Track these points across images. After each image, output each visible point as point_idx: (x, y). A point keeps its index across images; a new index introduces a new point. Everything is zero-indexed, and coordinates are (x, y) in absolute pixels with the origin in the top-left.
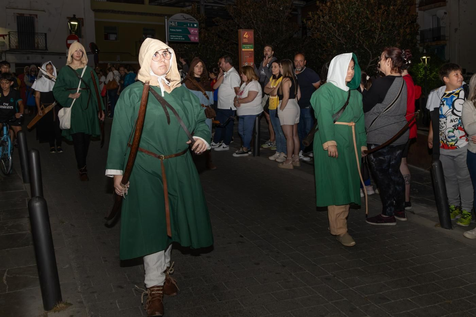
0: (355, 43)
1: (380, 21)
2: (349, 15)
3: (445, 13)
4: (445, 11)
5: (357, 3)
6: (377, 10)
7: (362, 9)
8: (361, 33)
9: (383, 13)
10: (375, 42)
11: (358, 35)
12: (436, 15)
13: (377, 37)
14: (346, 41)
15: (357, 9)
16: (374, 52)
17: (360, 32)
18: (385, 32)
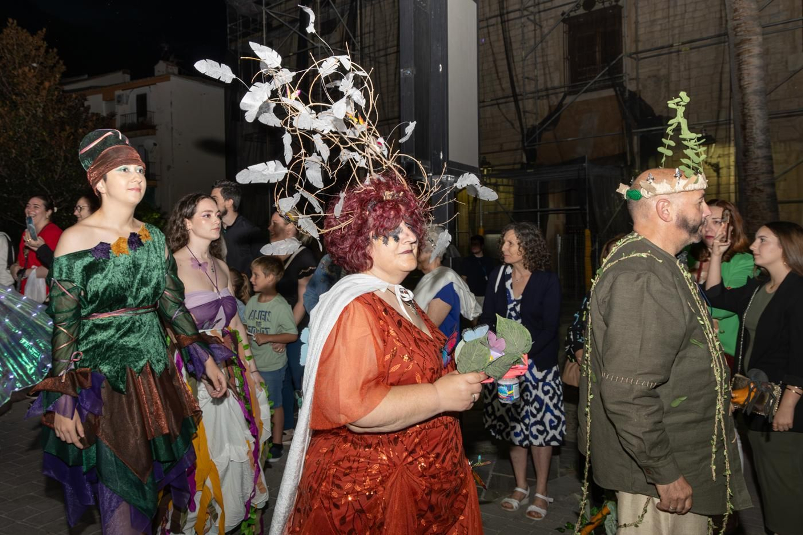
0: (24, 176)
1: (64, 147)
2: (15, 134)
3: (155, 144)
4: (155, 142)
5: (27, 119)
6: (60, 132)
7: (35, 129)
8: (34, 163)
9: (69, 137)
10: (56, 177)
11: (30, 165)
12: (142, 146)
13: (59, 170)
14: (9, 172)
15: (28, 127)
16: (55, 192)
17: (32, 161)
18: (71, 164)
